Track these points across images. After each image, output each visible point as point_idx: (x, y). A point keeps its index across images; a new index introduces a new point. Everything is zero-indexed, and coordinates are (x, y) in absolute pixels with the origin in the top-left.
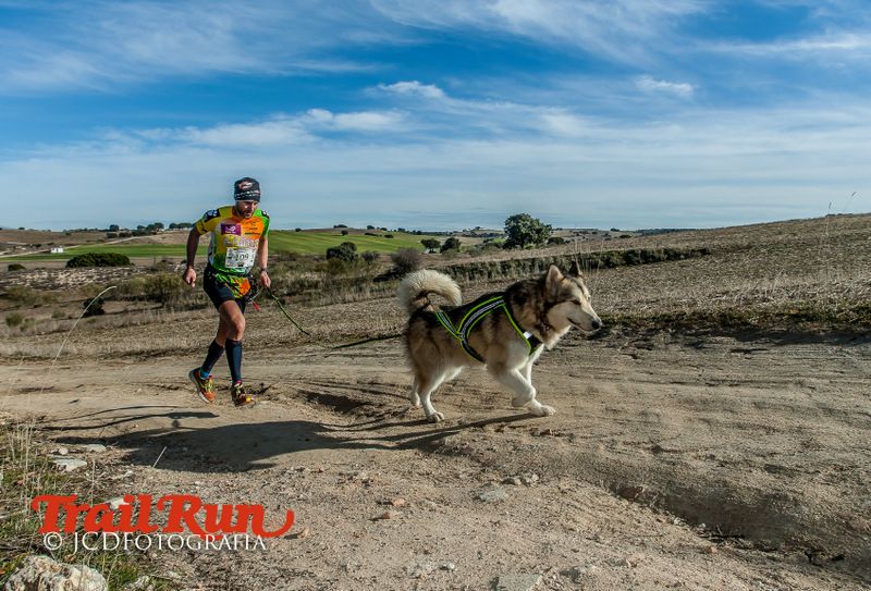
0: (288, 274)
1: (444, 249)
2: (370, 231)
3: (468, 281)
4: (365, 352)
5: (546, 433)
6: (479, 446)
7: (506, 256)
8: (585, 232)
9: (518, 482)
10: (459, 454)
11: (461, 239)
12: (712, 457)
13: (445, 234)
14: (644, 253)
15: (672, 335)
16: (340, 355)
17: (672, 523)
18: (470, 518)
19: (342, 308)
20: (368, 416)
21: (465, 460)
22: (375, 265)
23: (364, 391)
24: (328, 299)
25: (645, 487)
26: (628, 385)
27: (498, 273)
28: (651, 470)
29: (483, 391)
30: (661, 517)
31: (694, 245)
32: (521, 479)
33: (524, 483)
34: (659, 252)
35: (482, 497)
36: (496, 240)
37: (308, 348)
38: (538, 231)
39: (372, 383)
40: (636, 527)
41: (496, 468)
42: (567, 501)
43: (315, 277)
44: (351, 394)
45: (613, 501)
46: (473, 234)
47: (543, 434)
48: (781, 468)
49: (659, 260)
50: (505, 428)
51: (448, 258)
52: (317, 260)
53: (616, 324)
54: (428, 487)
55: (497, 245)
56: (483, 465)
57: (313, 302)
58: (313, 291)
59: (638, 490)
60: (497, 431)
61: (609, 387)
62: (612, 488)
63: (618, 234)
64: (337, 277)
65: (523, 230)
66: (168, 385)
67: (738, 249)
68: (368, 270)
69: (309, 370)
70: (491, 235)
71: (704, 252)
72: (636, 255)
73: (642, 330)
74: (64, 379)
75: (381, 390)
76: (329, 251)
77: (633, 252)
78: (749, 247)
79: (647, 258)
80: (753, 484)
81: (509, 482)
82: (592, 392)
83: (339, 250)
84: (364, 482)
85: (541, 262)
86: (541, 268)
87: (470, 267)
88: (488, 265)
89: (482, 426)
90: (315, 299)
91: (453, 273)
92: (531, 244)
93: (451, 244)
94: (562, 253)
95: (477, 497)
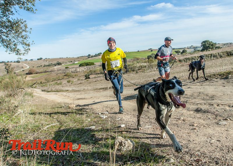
0: (138, 64)
1: (182, 53)
6: (213, 110)
7: (202, 54)
8: (227, 44)
10: (208, 112)
11: (187, 50)
13: (182, 49)
18: (218, 129)
21: (210, 114)
24: (150, 70)
29: (210, 95)
32: (230, 119)
36: (199, 49)
38: (212, 45)
41: (220, 116)
43: (145, 64)
46: (190, 48)
47: (232, 106)
50: (220, 105)
51: (184, 56)
52: (145, 59)
54: (201, 121)
55: (198, 51)
56: (216, 115)
58: (145, 68)
60: (218, 106)
64: (152, 64)
65: (207, 45)
70: (196, 47)
74: (86, 96)
76: (148, 56)
81: (226, 119)
83: (151, 56)
84: (183, 120)
85: (214, 55)
86: (214, 57)
87: (191, 58)
88: (197, 57)
89: (212, 105)
90: (146, 71)
91: (186, 60)
92: (210, 49)
93: (184, 52)
94: (221, 51)
95: (218, 124)
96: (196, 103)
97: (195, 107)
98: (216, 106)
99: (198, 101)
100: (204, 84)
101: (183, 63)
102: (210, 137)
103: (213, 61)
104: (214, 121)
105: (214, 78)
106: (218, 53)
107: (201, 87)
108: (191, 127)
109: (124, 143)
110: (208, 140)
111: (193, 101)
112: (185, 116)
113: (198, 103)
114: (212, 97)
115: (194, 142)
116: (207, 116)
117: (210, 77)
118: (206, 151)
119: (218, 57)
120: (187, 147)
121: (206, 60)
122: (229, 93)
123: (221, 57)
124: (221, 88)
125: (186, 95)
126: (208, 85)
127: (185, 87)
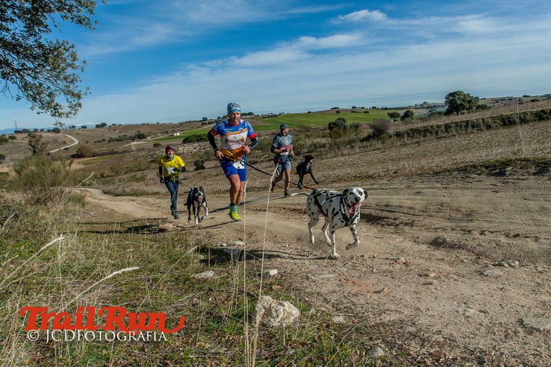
0: (307, 140)
1: (403, 118)
2: (354, 110)
3: (423, 139)
4: (375, 187)
5: (517, 235)
6: (470, 243)
7: (447, 120)
8: (503, 99)
9: (506, 265)
10: (459, 248)
11: (414, 111)
13: (403, 108)
18: (482, 285)
19: (342, 159)
20: (389, 225)
21: (464, 252)
22: (361, 132)
23: (382, 210)
24: (333, 154)
27: (443, 132)
29: (463, 210)
32: (508, 264)
33: (510, 265)
35: (485, 273)
36: (439, 110)
38: (469, 102)
39: (386, 206)
41: (487, 257)
43: (323, 141)
44: (374, 213)
46: (422, 107)
47: (514, 236)
50: (486, 233)
51: (407, 124)
52: (322, 130)
54: (445, 267)
55: (439, 113)
56: (477, 254)
57: (324, 156)
58: (322, 149)
60: (481, 234)
63: (529, 99)
64: (337, 141)
65: (458, 102)
66: (259, 209)
68: (356, 135)
70: (434, 106)
72: (546, 113)
75: (392, 210)
76: (330, 124)
77: (543, 111)
81: (500, 265)
82: (544, 210)
83: (336, 124)
84: (404, 263)
85: (473, 122)
86: (473, 126)
87: (423, 129)
88: (435, 127)
89: (469, 231)
90: (325, 154)
91: (411, 134)
92: (464, 111)
93: (408, 115)
94: (488, 116)
95: (481, 274)
96: (433, 227)
97: (431, 235)
98: (477, 234)
99: (438, 222)
100: (451, 186)
101: (406, 139)
102: (465, 303)
103: (471, 136)
104: (473, 268)
105: (474, 172)
106: (483, 120)
107: (445, 193)
108: (423, 280)
109: (276, 310)
110: (461, 310)
111: (427, 221)
112: (408, 255)
113: (438, 226)
114: (470, 215)
115: (430, 313)
116: (456, 256)
117: (466, 170)
118: (455, 334)
119: (483, 128)
120: (414, 323)
121: (455, 133)
122: (507, 206)
123: (488, 129)
124: (489, 195)
125: (412, 208)
126: (461, 188)
127: (409, 191)
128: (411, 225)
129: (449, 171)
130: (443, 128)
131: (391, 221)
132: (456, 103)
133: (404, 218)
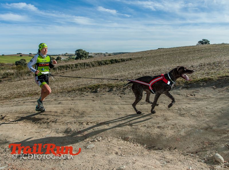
0: (1, 71)
2: (30, 55)
3: (65, 70)
5: (101, 123)
7: (76, 62)
8: (98, 54)
9: (96, 140)
10: (77, 133)
11: (62, 57)
12: (145, 126)
13: (56, 55)
14: (115, 60)
15: (130, 90)
16: (29, 102)
17: (138, 146)
18: (85, 155)
19: (24, 81)
20: (44, 123)
24: (18, 79)
25: (130, 137)
26: (121, 106)
27: (74, 67)
28: (131, 132)
29: (80, 111)
30: (135, 145)
31: (128, 57)
33: (98, 140)
34: (119, 59)
35: (87, 147)
36: (73, 57)
37: (16, 100)
38: (85, 54)
40: (130, 149)
42: (111, 144)
43: (12, 71)
45: (122, 142)
46: (65, 55)
48: (161, 127)
49: (120, 62)
50: (89, 123)
52: (12, 65)
53: (114, 87)
55: (73, 58)
58: (12, 76)
59: (129, 138)
60: (87, 124)
61: (115, 107)
62: (122, 138)
63: (108, 54)
64: (21, 71)
65: (81, 54)
67: (139, 58)
69: (18, 108)
70: (71, 55)
71: (131, 59)
72: (113, 61)
73: (122, 89)
75: (47, 114)
76: (16, 62)
77: (112, 60)
78: (142, 58)
79: (116, 61)
80: (156, 132)
81: (94, 141)
82: (111, 109)
83: (20, 62)
85: (87, 64)
87: (65, 66)
88: (71, 65)
89: (82, 123)
90: (13, 79)
91: (60, 68)
92: (83, 58)
93: (59, 59)
94: (93, 61)
95: (86, 148)
96: (66, 122)
97: (65, 128)
98: (85, 124)
99: (68, 119)
100: (75, 99)
101: (57, 71)
104: (83, 144)
105: (85, 91)
106: (91, 62)
107: (72, 102)
111: (64, 119)
113: (68, 121)
114: (83, 114)
117: (81, 90)
119: (91, 66)
121: (80, 68)
122: (98, 108)
123: (93, 66)
124: (91, 103)
125: (56, 112)
126: (79, 100)
127: (56, 102)
128: (55, 122)
129: (74, 91)
130: (75, 66)
131: (46, 120)
132: (80, 54)
133: (52, 118)
